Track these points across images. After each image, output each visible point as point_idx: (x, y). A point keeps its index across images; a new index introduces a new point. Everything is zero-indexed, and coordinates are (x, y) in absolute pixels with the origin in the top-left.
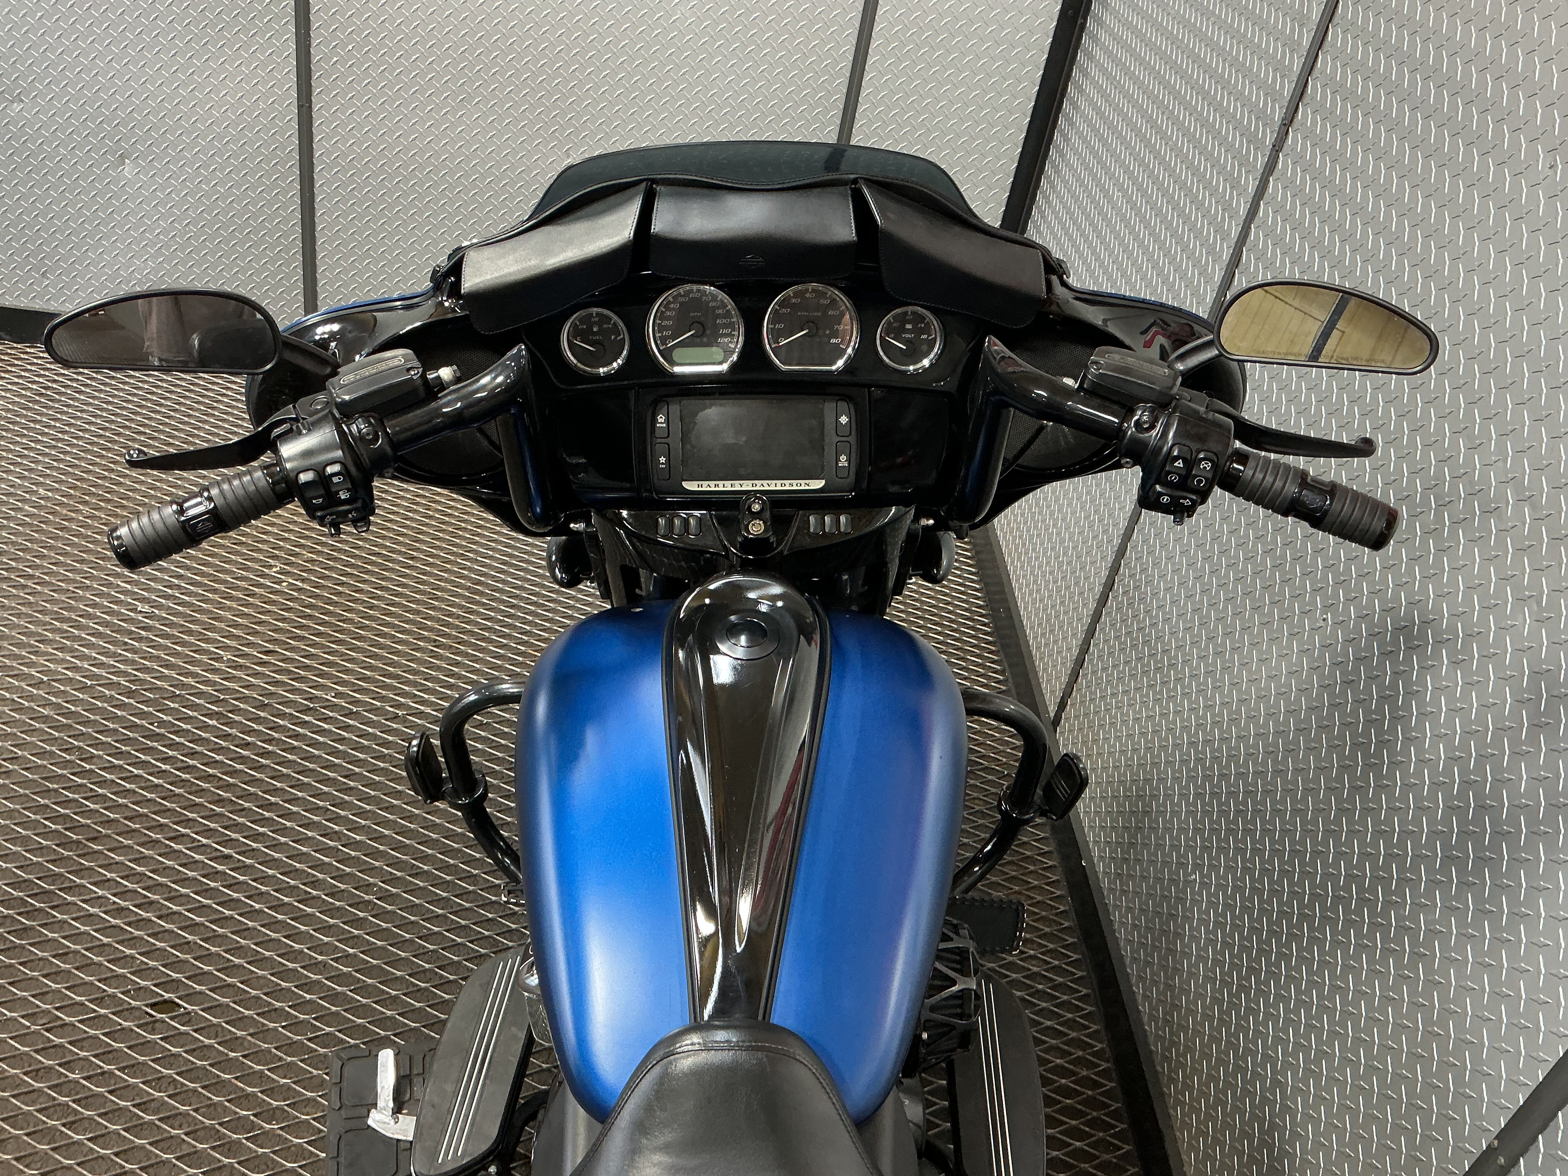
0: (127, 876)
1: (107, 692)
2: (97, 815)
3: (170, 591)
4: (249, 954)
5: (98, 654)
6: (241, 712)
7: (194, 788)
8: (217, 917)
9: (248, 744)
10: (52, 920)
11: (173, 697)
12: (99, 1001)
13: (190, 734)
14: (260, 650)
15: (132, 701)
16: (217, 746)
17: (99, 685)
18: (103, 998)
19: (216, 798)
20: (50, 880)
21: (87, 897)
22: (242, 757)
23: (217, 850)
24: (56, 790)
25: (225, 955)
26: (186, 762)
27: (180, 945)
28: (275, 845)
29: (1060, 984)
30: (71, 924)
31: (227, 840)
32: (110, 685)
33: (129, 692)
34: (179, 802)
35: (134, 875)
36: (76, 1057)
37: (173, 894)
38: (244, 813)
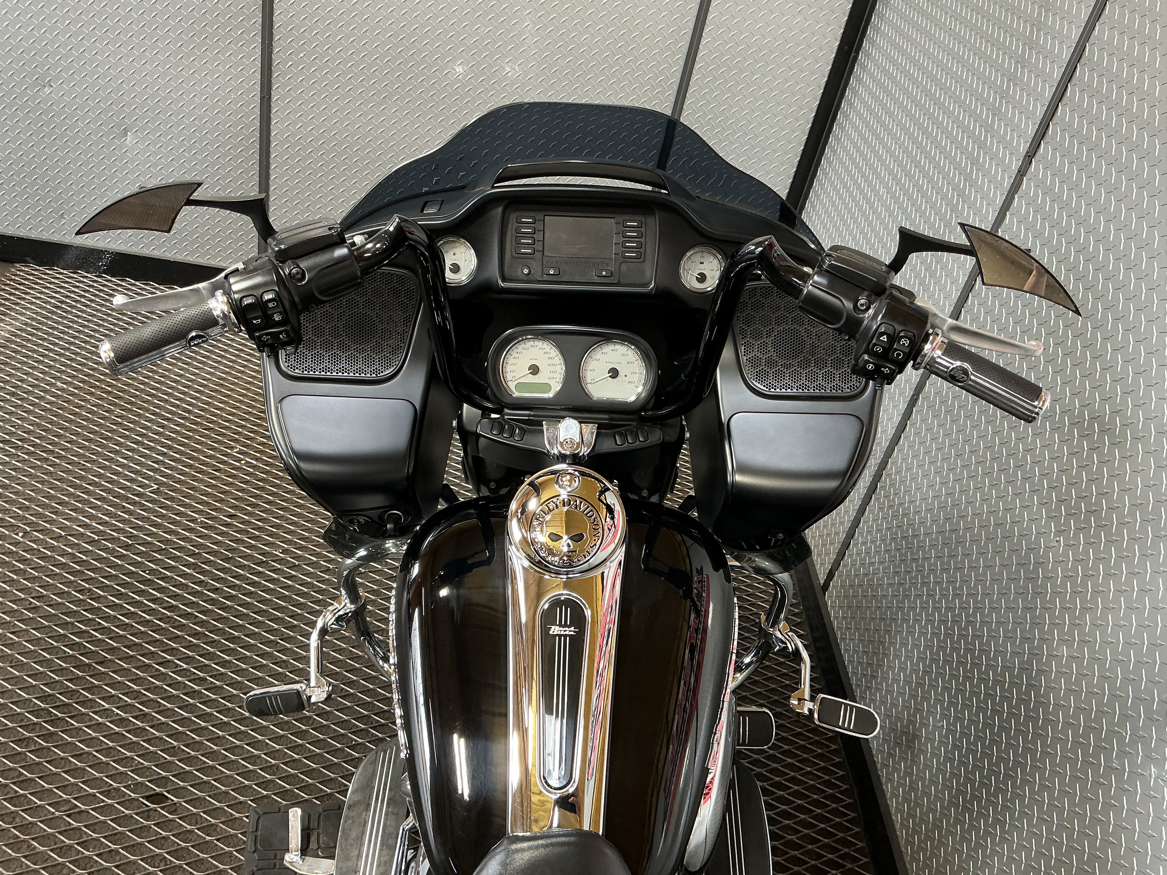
0: (127, 693)
1: (110, 545)
2: (104, 643)
3: (156, 466)
4: (220, 757)
5: (103, 515)
6: (212, 564)
7: (177, 623)
8: (195, 727)
9: (217, 589)
10: (71, 727)
11: (160, 551)
12: (107, 794)
13: (173, 580)
14: (225, 514)
15: (129, 553)
16: (193, 590)
17: (104, 540)
18: (109, 791)
19: (194, 632)
20: (69, 694)
21: (97, 709)
22: (213, 599)
23: (194, 673)
24: (72, 623)
25: (202, 758)
26: (170, 602)
27: (168, 749)
28: (238, 671)
29: (830, 794)
30: (85, 731)
31: (202, 666)
32: (112, 540)
33: (127, 546)
34: (166, 635)
35: (132, 692)
36: (90, 838)
37: (162, 708)
38: (214, 644)
